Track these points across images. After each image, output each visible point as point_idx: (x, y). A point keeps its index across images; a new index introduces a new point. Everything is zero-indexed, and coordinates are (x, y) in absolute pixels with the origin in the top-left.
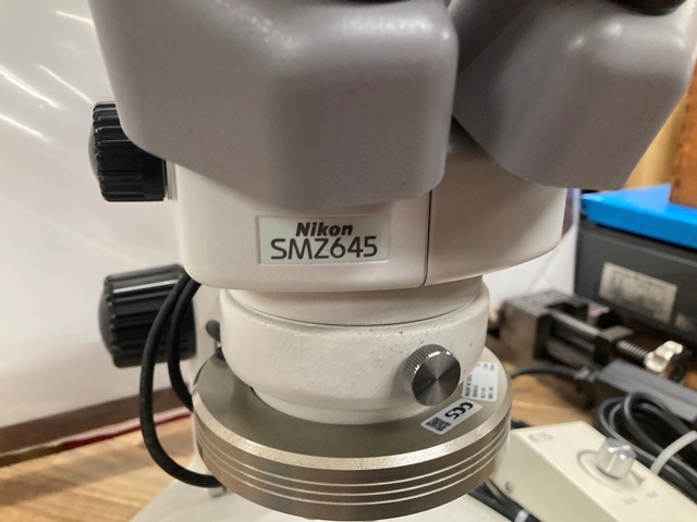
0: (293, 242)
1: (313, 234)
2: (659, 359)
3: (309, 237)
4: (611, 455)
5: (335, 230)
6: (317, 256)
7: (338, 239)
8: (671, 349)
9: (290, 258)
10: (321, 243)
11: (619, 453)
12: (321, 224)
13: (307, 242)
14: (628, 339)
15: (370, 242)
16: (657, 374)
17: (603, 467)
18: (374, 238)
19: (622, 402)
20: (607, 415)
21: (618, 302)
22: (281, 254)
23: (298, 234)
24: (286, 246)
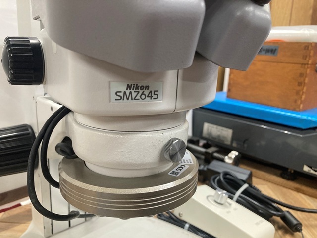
0: (125, 93)
1: (133, 89)
2: (230, 158)
3: (132, 90)
4: (220, 195)
5: (142, 88)
6: (135, 99)
7: (144, 92)
8: (234, 154)
9: (123, 100)
10: (137, 93)
11: (222, 194)
12: (137, 85)
13: (131, 93)
14: (217, 152)
15: (156, 93)
16: (230, 164)
17: (217, 200)
18: (157, 91)
19: (220, 176)
20: (214, 182)
21: (210, 138)
22: (119, 98)
23: (127, 89)
24: (122, 94)
